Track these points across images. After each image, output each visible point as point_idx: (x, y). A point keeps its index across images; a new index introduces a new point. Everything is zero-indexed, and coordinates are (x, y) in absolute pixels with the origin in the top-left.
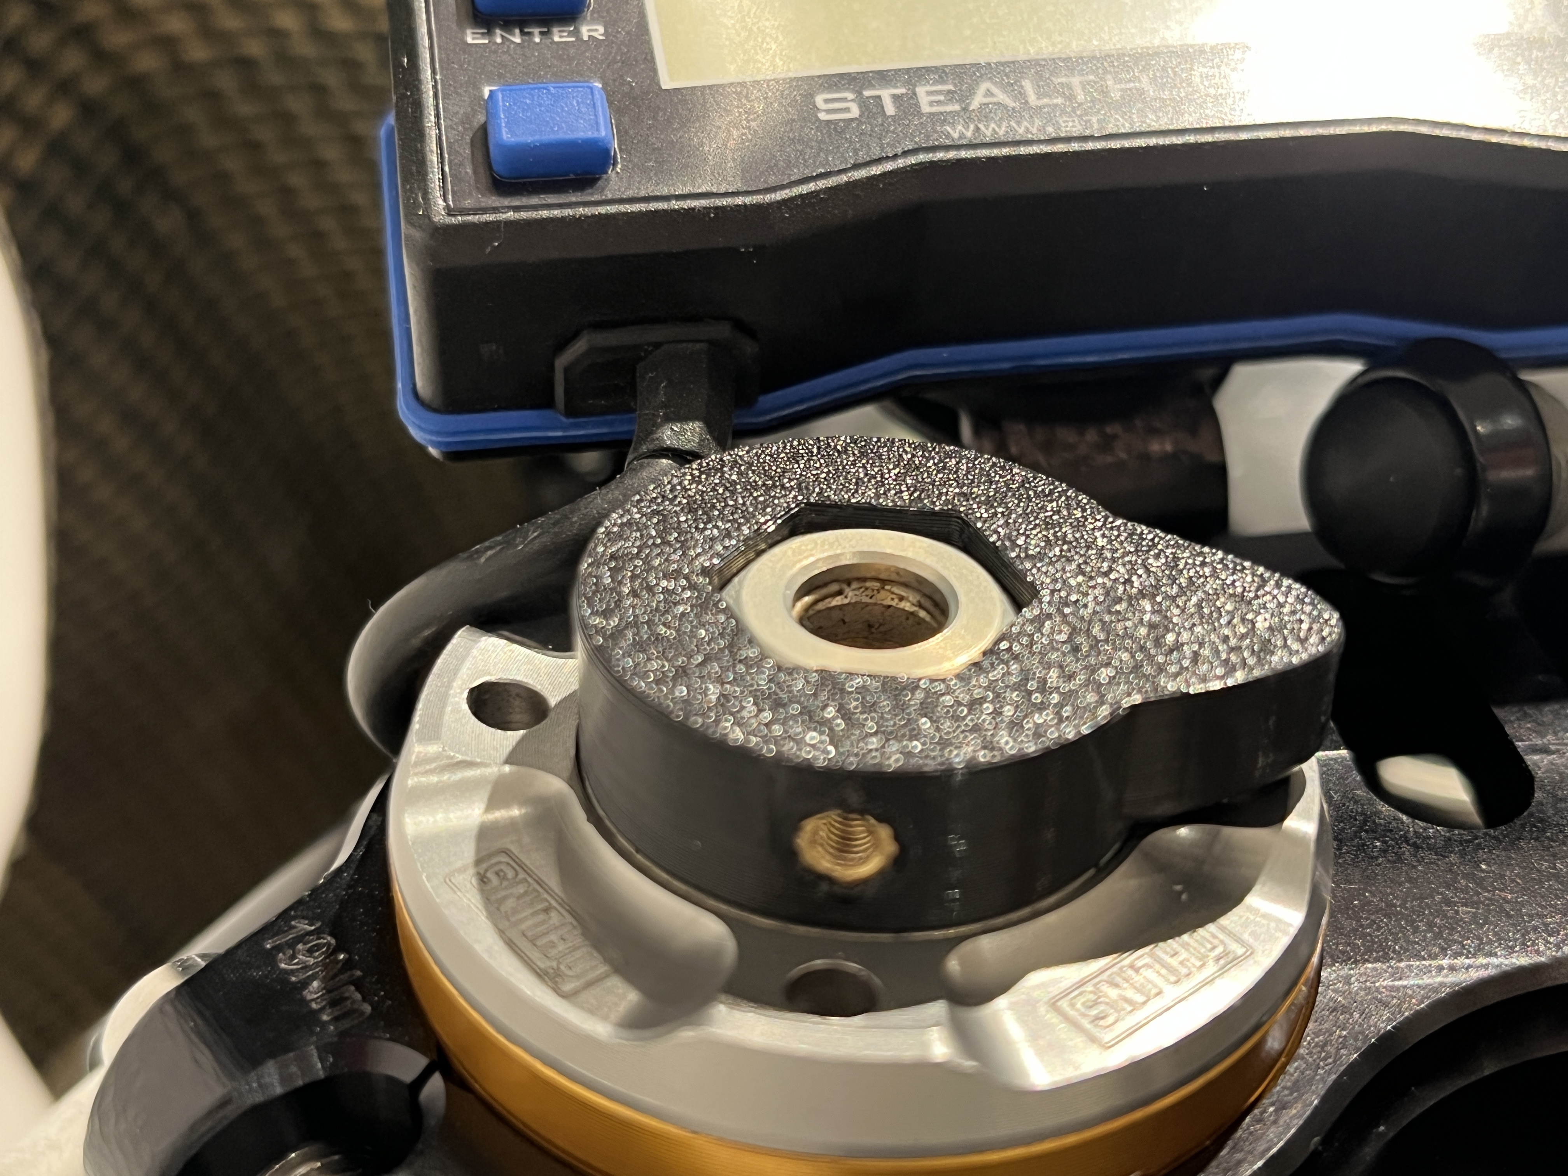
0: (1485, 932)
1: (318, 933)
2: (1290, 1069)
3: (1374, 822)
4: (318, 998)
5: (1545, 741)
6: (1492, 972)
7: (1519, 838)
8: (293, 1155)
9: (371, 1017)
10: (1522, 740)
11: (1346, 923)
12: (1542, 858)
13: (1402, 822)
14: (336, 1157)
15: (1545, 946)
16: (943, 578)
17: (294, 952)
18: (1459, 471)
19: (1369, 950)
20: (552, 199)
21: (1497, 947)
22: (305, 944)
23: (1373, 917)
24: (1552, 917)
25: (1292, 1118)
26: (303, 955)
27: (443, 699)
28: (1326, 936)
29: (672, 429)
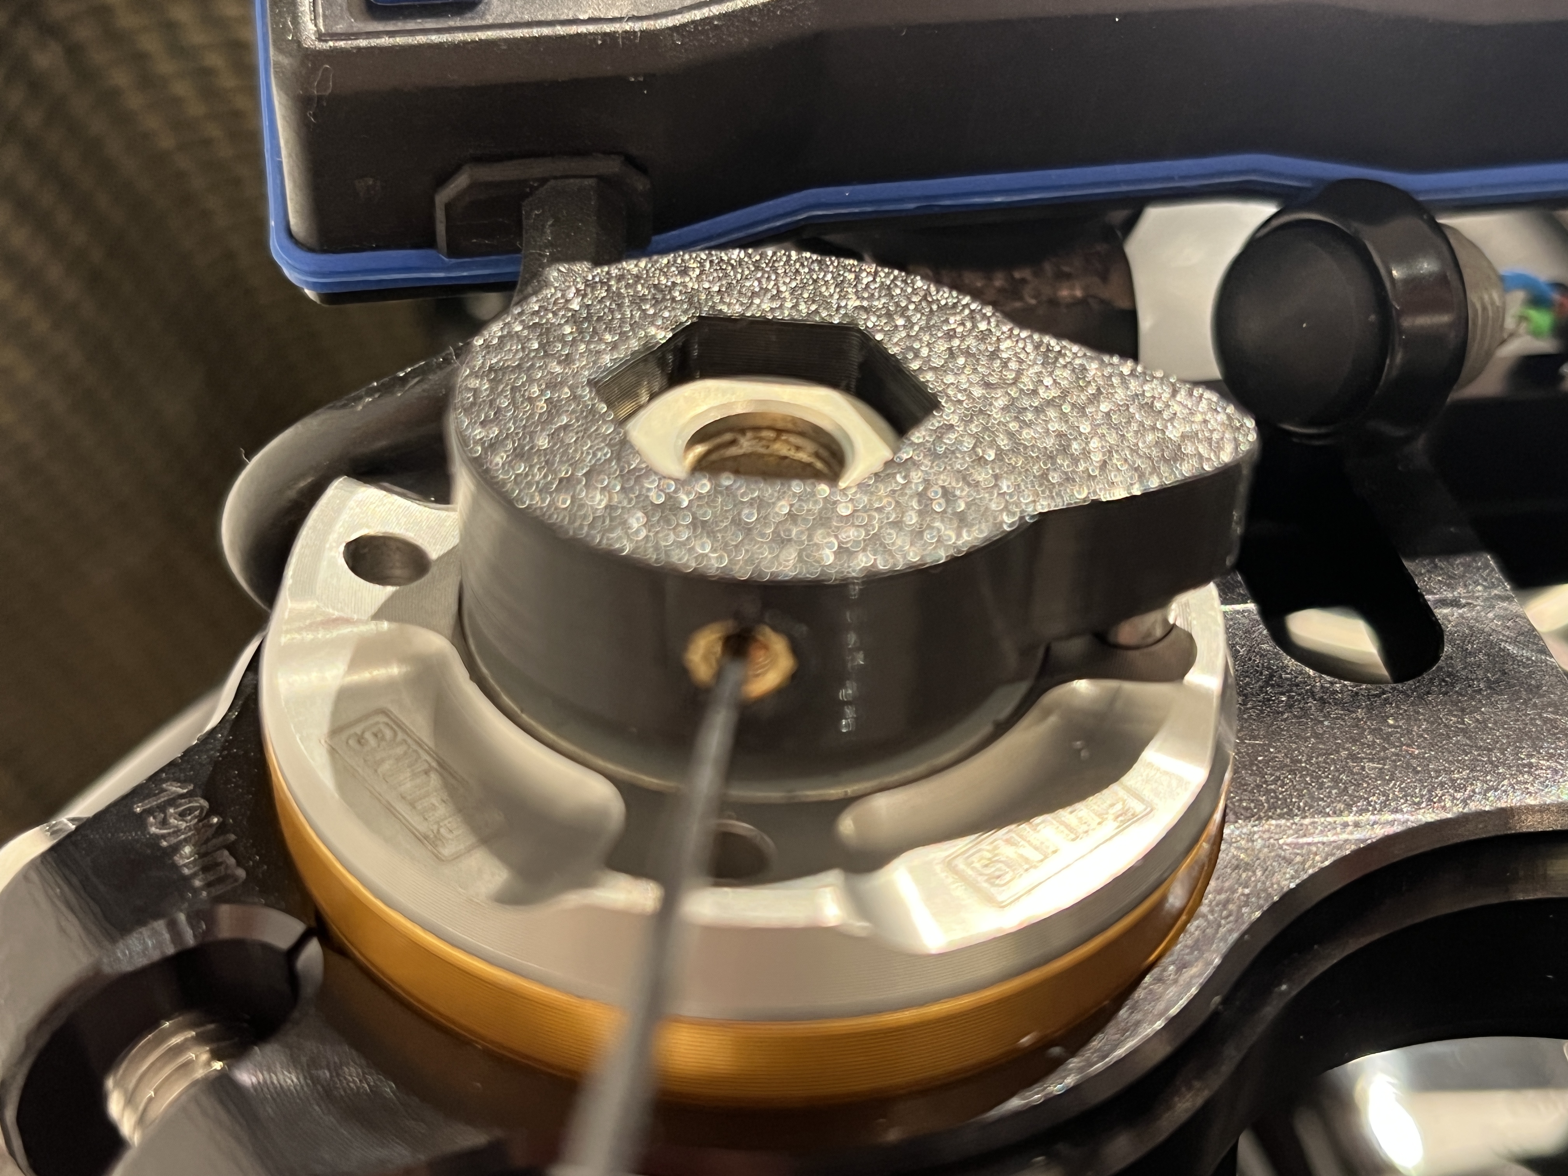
0: (1391, 789)
1: (190, 795)
2: (1192, 927)
3: (1281, 677)
4: (189, 863)
5: (1455, 593)
6: (1397, 829)
7: (1428, 693)
8: (167, 1024)
9: (245, 882)
10: (1434, 594)
11: (1249, 779)
12: (1450, 712)
13: (1309, 676)
14: (211, 1026)
15: (1452, 802)
16: (841, 429)
17: (165, 816)
18: (1373, 318)
19: (1273, 807)
20: (430, 24)
21: (1403, 804)
22: (177, 807)
23: (1278, 774)
24: (1459, 772)
25: (1192, 977)
26: (175, 819)
27: (317, 553)
28: (1229, 792)
29: (559, 271)
